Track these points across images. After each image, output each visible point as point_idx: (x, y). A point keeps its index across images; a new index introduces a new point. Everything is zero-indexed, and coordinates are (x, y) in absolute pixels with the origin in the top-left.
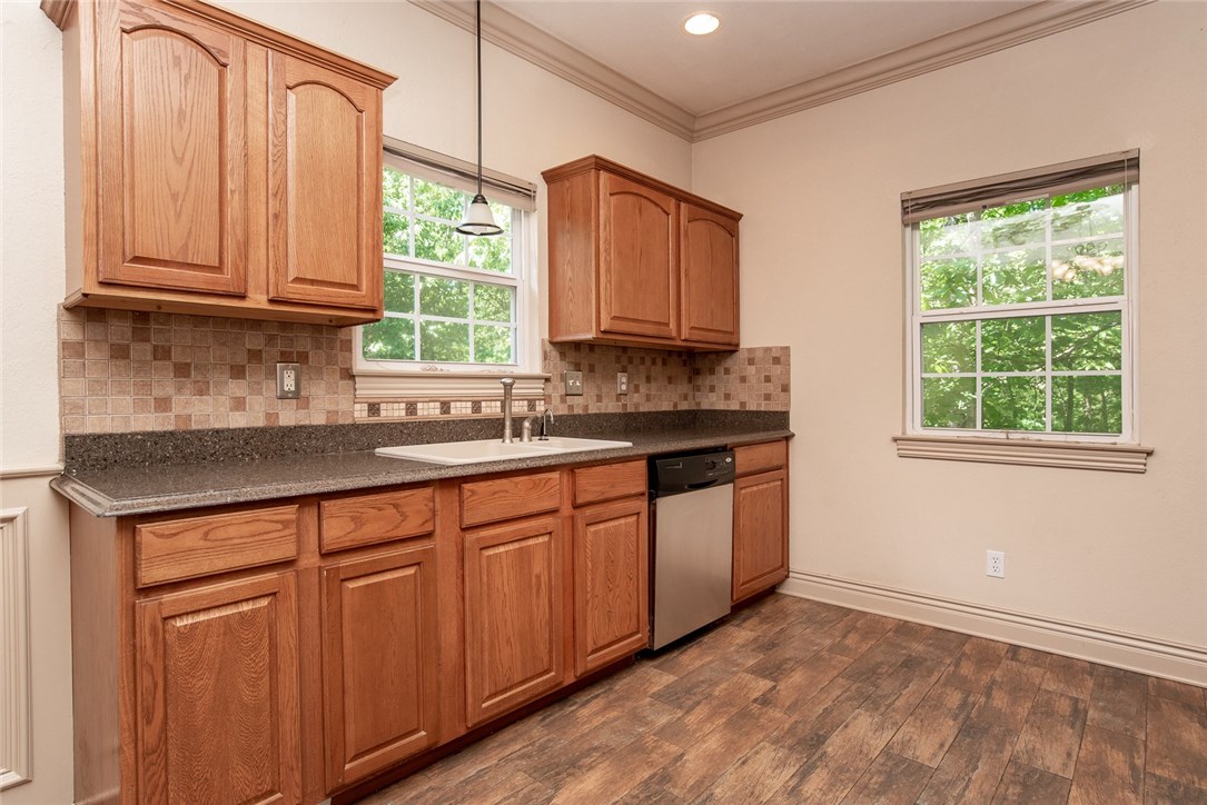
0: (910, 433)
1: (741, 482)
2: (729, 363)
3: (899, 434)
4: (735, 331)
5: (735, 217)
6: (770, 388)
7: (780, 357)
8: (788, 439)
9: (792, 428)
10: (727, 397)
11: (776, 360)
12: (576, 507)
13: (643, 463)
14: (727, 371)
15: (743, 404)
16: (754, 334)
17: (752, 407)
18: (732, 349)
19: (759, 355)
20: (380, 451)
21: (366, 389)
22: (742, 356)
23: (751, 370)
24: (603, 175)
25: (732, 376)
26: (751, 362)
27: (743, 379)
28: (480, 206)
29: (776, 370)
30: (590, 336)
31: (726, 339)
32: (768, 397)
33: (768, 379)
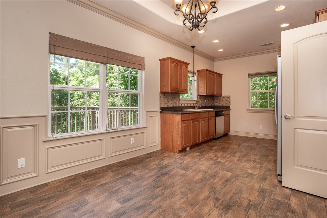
0: (249, 109)
1: (225, 116)
2: (220, 98)
3: (247, 109)
4: (221, 93)
5: (221, 75)
6: (227, 102)
7: (229, 97)
8: (230, 110)
9: (231, 108)
10: (220, 103)
11: (228, 98)
12: (209, 117)
13: (215, 112)
14: (220, 99)
15: (222, 105)
16: (224, 93)
17: (224, 105)
18: (221, 96)
19: (225, 97)
20: (184, 110)
21: (181, 102)
22: (222, 97)
23: (224, 99)
24: (207, 71)
25: (220, 100)
26: (224, 98)
27: (222, 101)
28: (193, 77)
29: (228, 99)
30: (205, 94)
31: (219, 94)
32: (227, 104)
33: (227, 101)
